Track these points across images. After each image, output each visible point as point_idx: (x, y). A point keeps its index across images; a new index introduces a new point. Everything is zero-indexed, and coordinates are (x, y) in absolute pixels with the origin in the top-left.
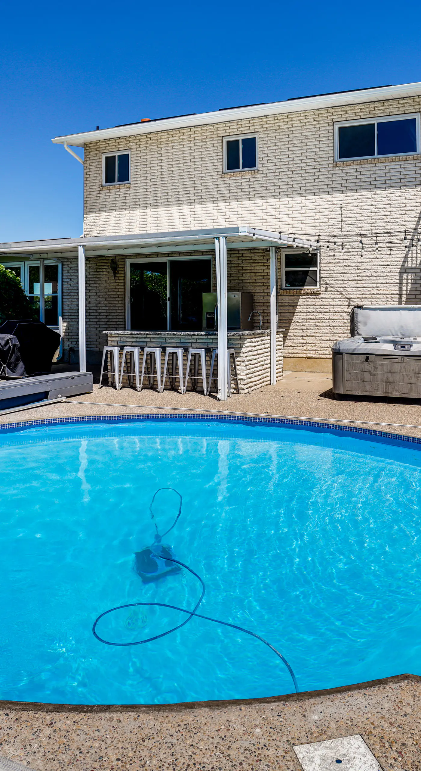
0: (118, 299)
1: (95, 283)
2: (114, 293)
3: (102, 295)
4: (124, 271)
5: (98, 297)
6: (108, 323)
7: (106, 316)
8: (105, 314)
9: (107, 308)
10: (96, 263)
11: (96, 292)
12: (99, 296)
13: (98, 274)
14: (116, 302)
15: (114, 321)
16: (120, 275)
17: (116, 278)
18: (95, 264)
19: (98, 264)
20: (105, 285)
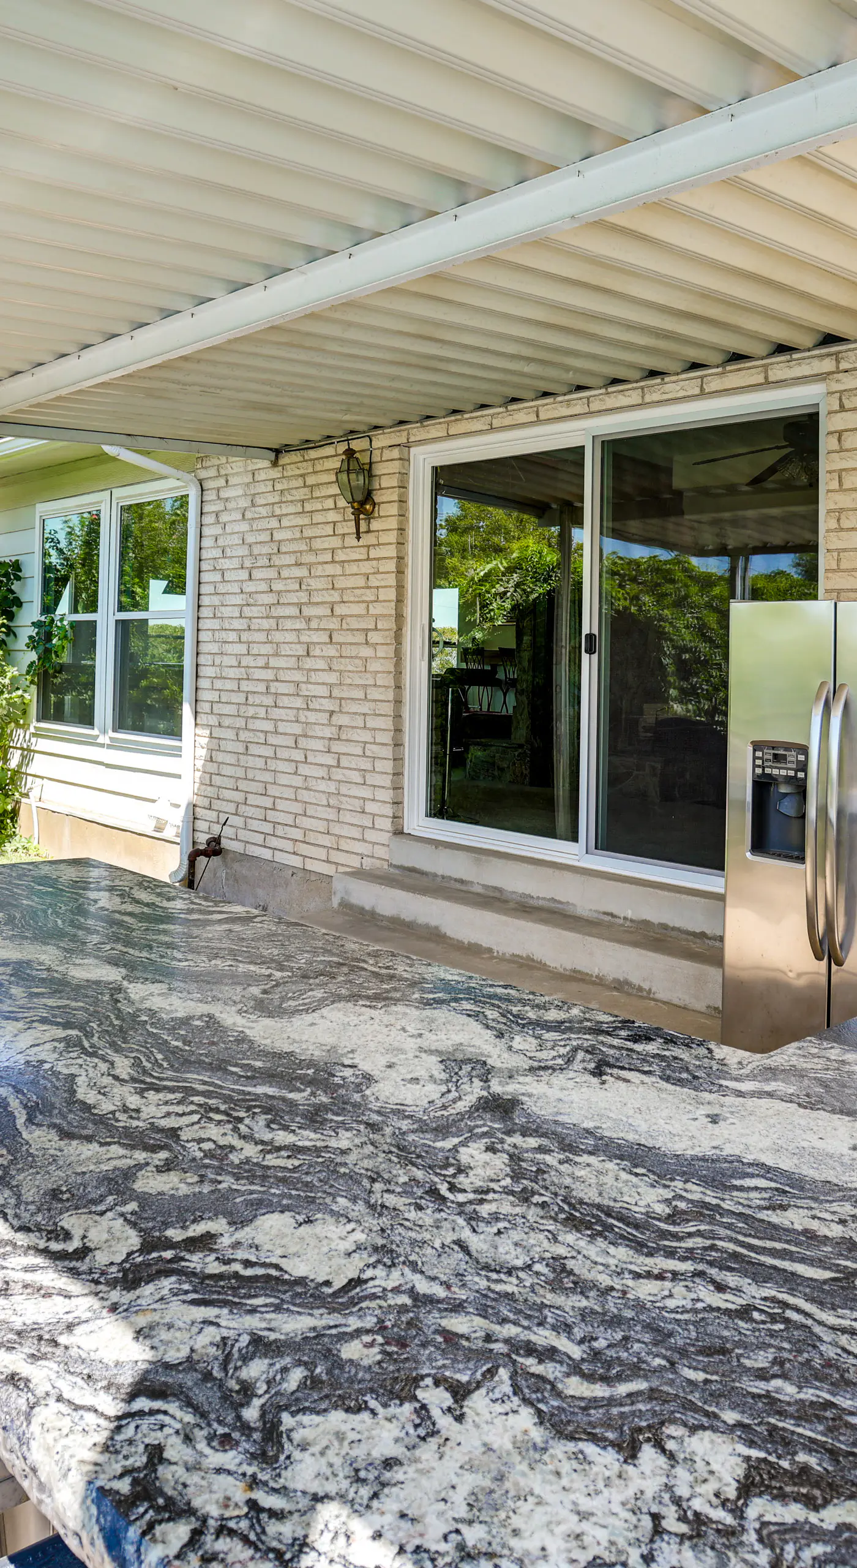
0: (374, 637)
1: (298, 564)
2: (360, 609)
3: (320, 618)
4: (402, 501)
5: (303, 625)
6: (337, 747)
7: (332, 713)
8: (328, 705)
9: (332, 678)
10: (303, 476)
11: (300, 606)
12: (309, 620)
13: (307, 521)
14: (366, 652)
15: (355, 737)
16: (385, 522)
17: (366, 539)
18: (300, 482)
19: (311, 480)
20: (330, 569)
